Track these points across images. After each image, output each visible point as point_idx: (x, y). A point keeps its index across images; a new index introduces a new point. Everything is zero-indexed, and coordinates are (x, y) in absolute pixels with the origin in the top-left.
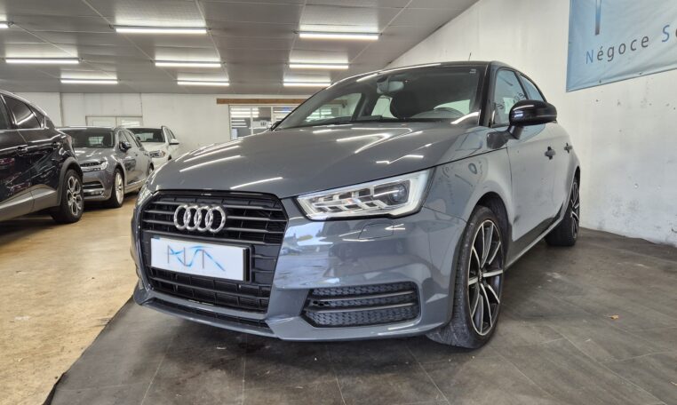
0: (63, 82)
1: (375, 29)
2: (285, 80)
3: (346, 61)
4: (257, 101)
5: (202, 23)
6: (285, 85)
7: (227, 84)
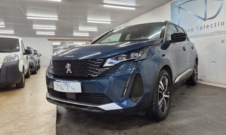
1: (110, 20)
3: (97, 29)
4: (62, 40)
5: (56, 16)
6: (74, 35)
7: (54, 34)
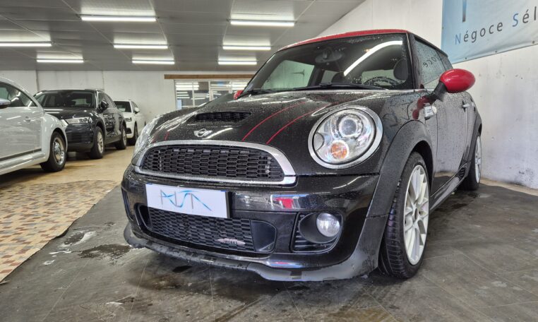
0: (38, 61)
1: (291, 18)
2: (220, 59)
3: (269, 44)
4: (197, 77)
5: (152, 13)
6: (220, 63)
7: (173, 63)
